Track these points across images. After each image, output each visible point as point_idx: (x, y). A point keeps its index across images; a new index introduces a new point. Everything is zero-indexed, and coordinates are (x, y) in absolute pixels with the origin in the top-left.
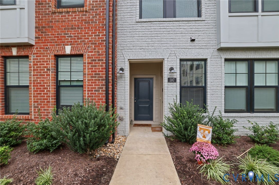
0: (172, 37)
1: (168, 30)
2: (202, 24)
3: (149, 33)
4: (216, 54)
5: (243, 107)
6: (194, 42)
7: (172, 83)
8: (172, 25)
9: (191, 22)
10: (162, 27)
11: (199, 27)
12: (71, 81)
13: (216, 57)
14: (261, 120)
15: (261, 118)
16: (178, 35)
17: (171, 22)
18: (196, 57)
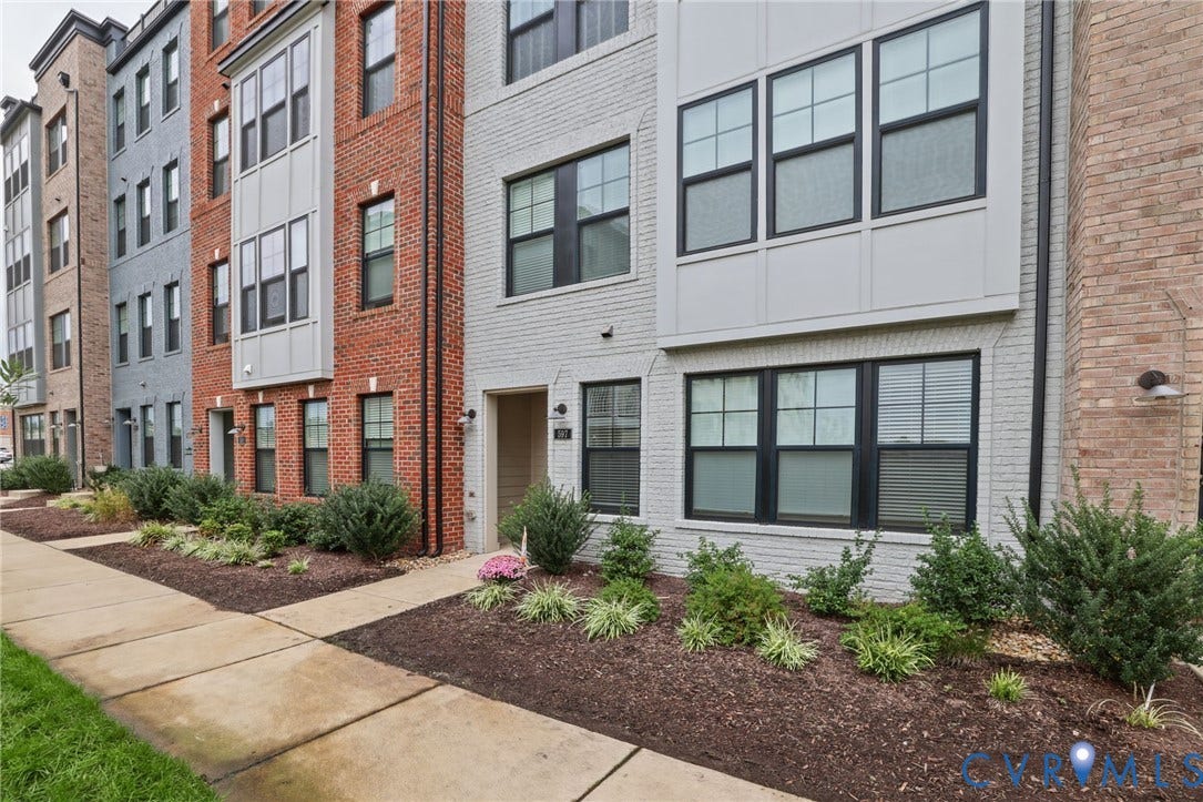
0: (564, 332)
1: (557, 316)
2: (631, 291)
3: (521, 328)
4: (664, 364)
5: (750, 507)
6: (611, 339)
7: (563, 442)
8: (564, 302)
9: (605, 289)
10: (544, 312)
11: (624, 298)
12: (381, 440)
13: (663, 371)
14: (785, 545)
15: (784, 539)
16: (575, 325)
17: (563, 297)
18: (613, 377)
